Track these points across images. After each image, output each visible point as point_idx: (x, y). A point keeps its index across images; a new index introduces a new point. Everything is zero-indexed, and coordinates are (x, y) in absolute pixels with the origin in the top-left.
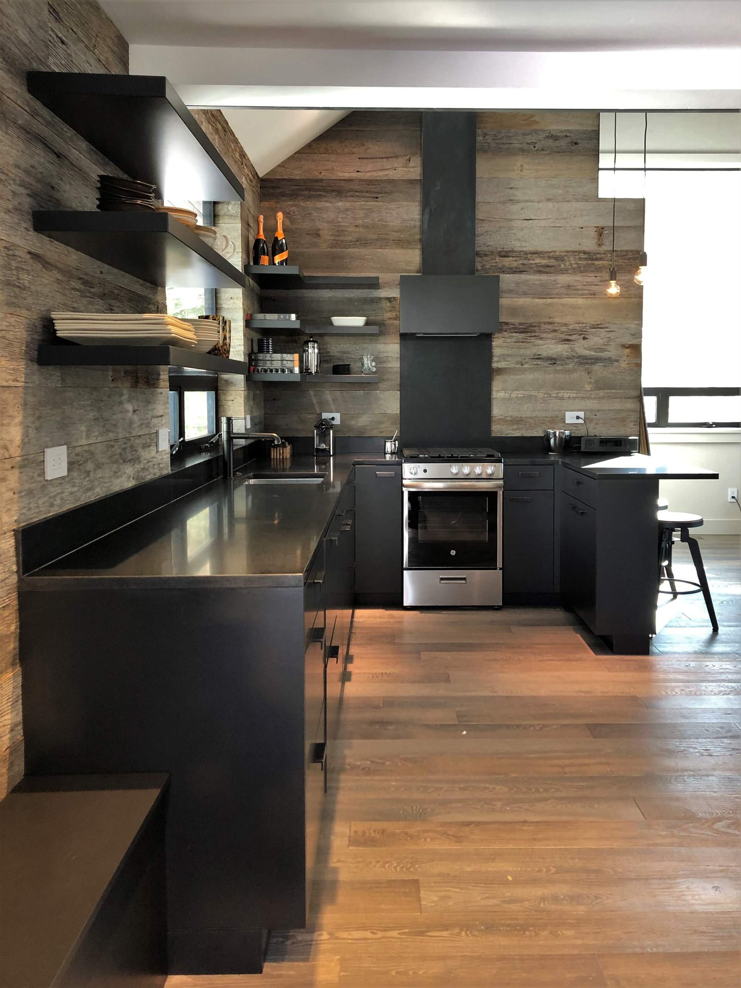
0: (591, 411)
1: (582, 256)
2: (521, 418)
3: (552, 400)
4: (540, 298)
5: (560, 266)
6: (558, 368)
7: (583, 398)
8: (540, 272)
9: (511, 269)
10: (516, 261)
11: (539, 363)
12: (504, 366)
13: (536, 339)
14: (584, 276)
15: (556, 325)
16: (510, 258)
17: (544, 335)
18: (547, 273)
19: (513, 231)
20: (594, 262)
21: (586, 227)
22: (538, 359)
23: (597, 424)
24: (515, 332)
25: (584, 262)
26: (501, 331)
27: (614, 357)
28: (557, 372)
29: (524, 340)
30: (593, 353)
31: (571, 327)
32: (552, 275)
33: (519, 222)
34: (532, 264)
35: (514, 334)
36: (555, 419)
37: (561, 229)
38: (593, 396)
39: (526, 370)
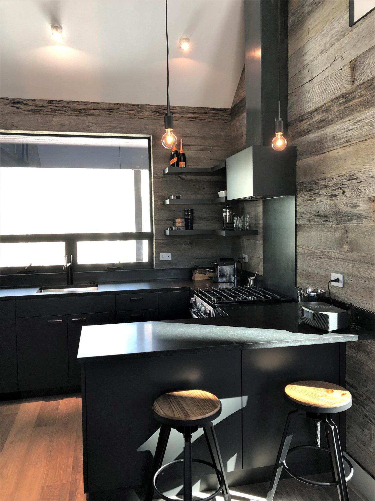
0: (348, 275)
1: (342, 100)
2: (310, 273)
3: (325, 258)
4: (318, 155)
5: (328, 117)
6: (329, 225)
7: (344, 259)
8: (318, 128)
9: (304, 131)
10: (306, 123)
11: (318, 220)
12: (303, 223)
13: (317, 196)
14: (342, 123)
15: (327, 180)
16: (304, 121)
17: (321, 192)
18: (322, 127)
19: (305, 96)
20: (349, 104)
21: (343, 67)
22: (318, 216)
23: (352, 290)
24: (307, 191)
25: (342, 108)
26: (301, 190)
27: (364, 214)
28: (328, 229)
29: (310, 198)
30: (349, 209)
31: (335, 181)
32: (324, 129)
33: (307, 85)
34: (313, 122)
35: (306, 193)
36: (327, 278)
37: (329, 78)
38: (349, 258)
39: (311, 227)
